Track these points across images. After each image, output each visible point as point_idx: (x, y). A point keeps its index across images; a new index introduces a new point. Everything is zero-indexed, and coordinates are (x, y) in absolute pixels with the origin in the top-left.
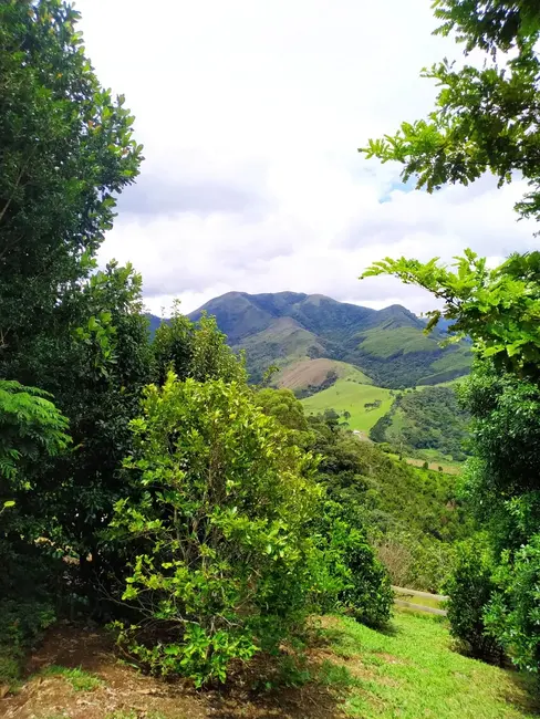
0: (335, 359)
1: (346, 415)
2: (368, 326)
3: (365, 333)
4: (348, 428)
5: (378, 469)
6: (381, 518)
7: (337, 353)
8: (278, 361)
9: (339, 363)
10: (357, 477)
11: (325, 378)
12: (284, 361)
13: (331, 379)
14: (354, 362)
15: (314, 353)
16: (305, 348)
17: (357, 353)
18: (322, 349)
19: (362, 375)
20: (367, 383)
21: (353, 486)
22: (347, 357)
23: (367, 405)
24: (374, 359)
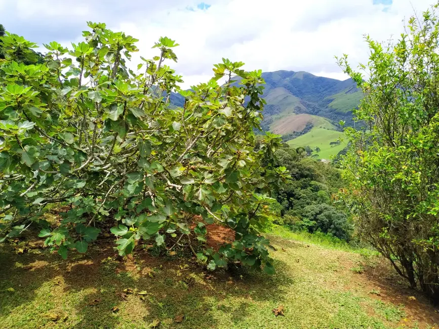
0: (312, 114)
1: (318, 149)
2: (336, 92)
3: (333, 96)
4: (318, 158)
5: (330, 179)
6: (326, 209)
7: (314, 110)
8: (274, 117)
9: (314, 116)
10: (313, 182)
11: (305, 127)
12: (279, 116)
13: (309, 127)
14: (325, 116)
15: (299, 111)
16: (292, 108)
17: (327, 110)
18: (303, 108)
19: (330, 124)
20: (333, 129)
21: (309, 188)
22: (320, 113)
23: (331, 143)
24: (339, 114)
